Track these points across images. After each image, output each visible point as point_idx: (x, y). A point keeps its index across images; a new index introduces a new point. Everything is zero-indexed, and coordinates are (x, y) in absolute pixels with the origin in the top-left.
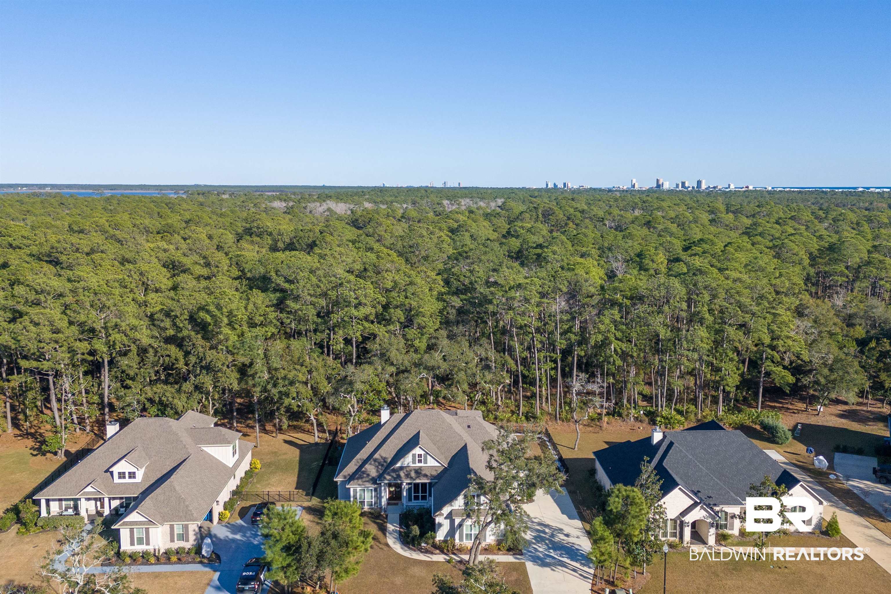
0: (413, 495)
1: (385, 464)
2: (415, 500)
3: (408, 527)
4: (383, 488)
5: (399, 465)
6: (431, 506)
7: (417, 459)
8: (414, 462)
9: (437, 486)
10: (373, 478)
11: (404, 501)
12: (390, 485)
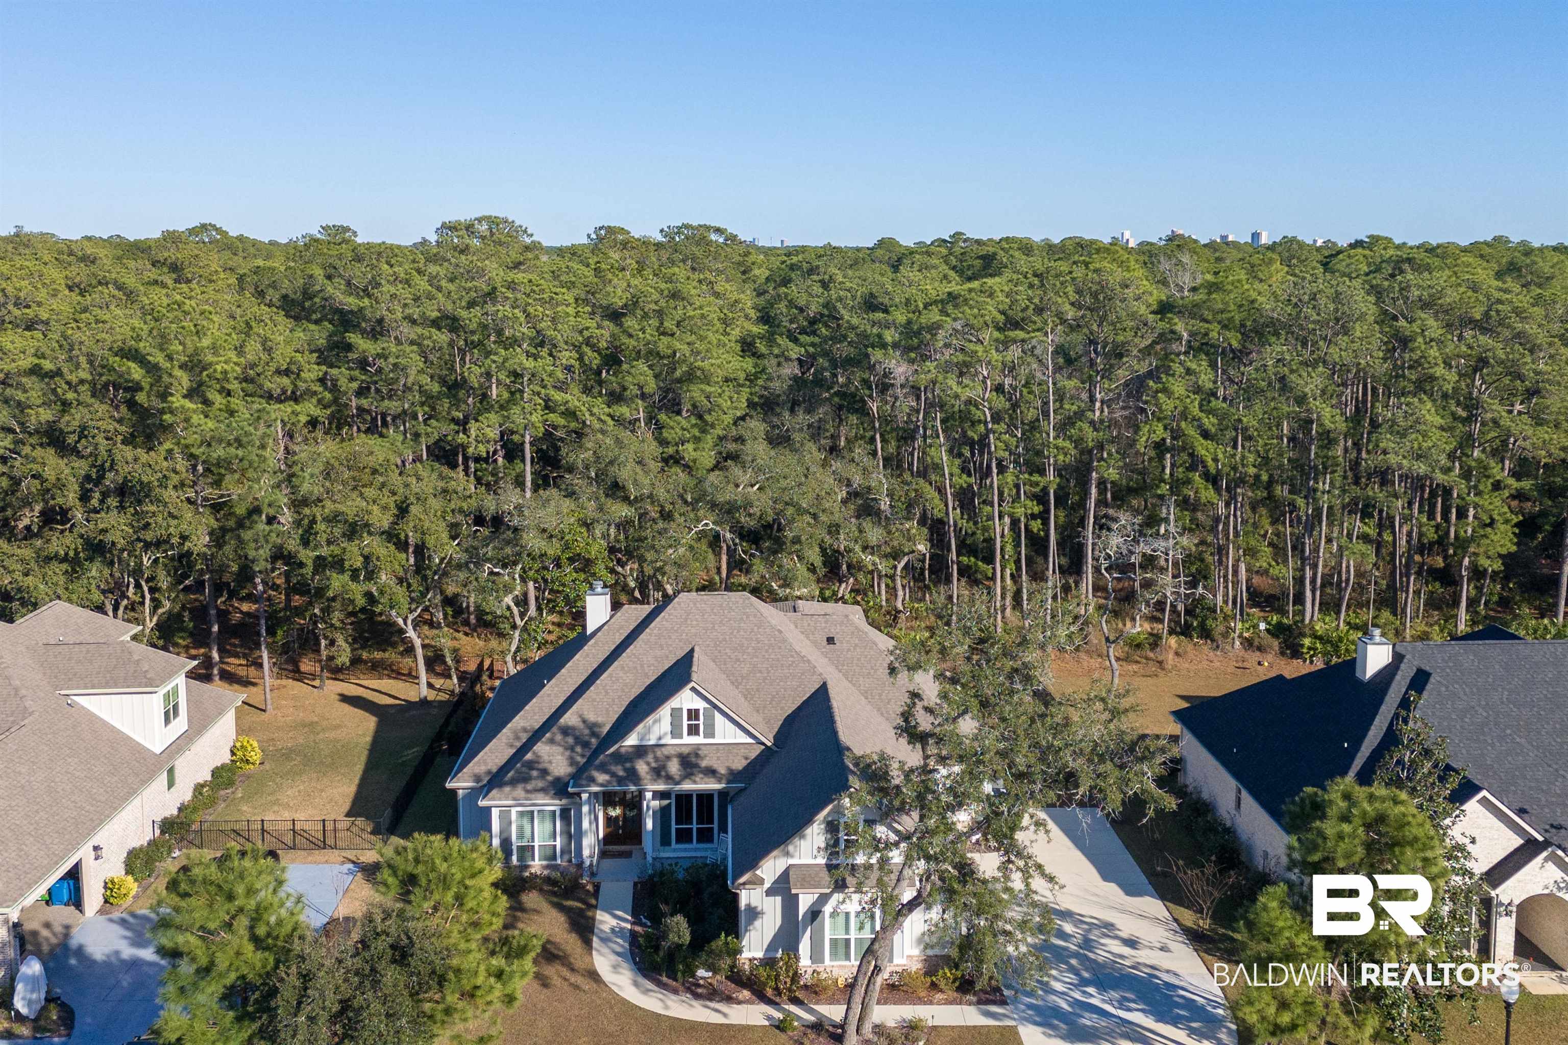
0: (674, 827)
1: (593, 740)
2: (678, 841)
3: (656, 918)
4: (585, 809)
5: (631, 740)
6: (725, 858)
7: (685, 723)
8: (676, 732)
9: (742, 799)
10: (558, 779)
11: (648, 843)
12: (608, 799)
